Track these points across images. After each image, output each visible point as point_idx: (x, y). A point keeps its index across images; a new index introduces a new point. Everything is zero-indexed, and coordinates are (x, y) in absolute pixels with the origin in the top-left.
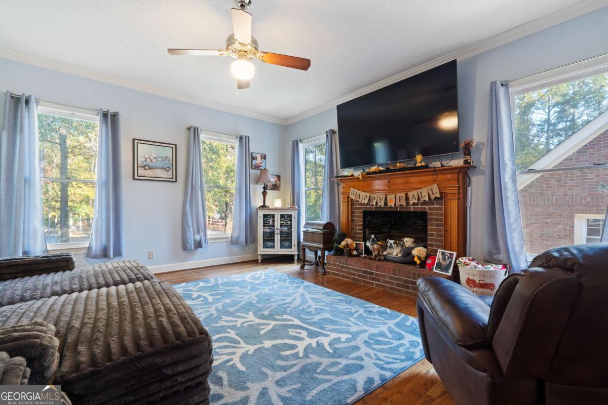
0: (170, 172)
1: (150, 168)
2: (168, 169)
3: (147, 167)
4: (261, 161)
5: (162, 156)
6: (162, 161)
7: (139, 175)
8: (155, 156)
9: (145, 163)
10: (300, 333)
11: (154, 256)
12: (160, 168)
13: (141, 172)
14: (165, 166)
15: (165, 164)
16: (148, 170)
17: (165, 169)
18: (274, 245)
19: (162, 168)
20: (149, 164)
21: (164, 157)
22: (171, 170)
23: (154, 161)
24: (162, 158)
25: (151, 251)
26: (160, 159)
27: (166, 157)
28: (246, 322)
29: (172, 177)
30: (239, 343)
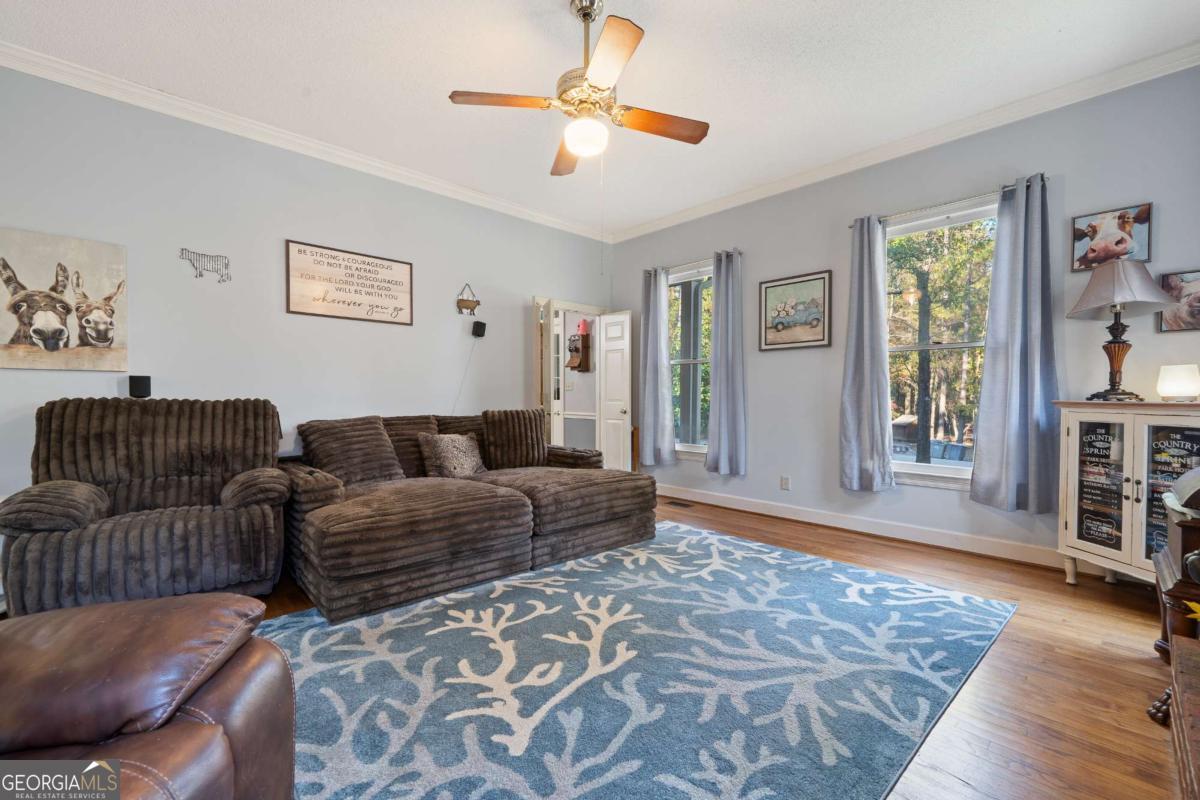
0: (819, 328)
1: (785, 328)
2: (815, 323)
3: (780, 327)
4: (1120, 234)
5: (803, 300)
6: (806, 309)
7: (768, 341)
8: (793, 304)
9: (777, 321)
11: (790, 486)
12: (802, 324)
13: (772, 336)
14: (810, 319)
15: (810, 315)
16: (783, 332)
17: (810, 324)
18: (1119, 539)
19: (806, 323)
20: (784, 321)
21: (808, 301)
22: (821, 324)
23: (792, 312)
24: (803, 303)
25: (785, 476)
26: (801, 307)
27: (813, 300)
29: (821, 338)
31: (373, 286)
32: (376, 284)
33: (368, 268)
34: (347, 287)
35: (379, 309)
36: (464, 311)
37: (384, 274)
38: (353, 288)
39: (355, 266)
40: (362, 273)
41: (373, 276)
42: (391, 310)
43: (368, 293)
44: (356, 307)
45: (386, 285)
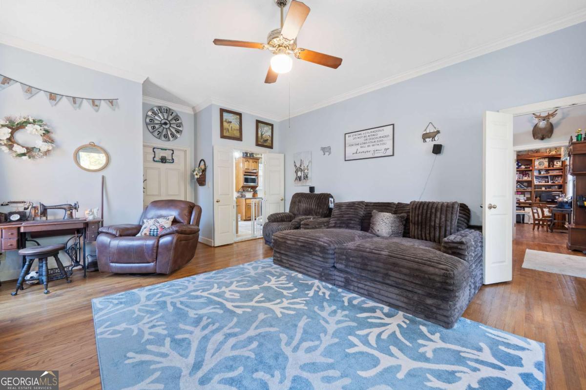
10: (231, 295)
28: (279, 303)
30: (276, 287)
31: (375, 142)
32: (376, 140)
33: (373, 133)
34: (365, 145)
35: (378, 151)
36: (427, 140)
37: (380, 134)
38: (367, 145)
39: (367, 135)
40: (371, 137)
41: (376, 136)
42: (383, 150)
43: (373, 145)
44: (368, 153)
45: (381, 139)
